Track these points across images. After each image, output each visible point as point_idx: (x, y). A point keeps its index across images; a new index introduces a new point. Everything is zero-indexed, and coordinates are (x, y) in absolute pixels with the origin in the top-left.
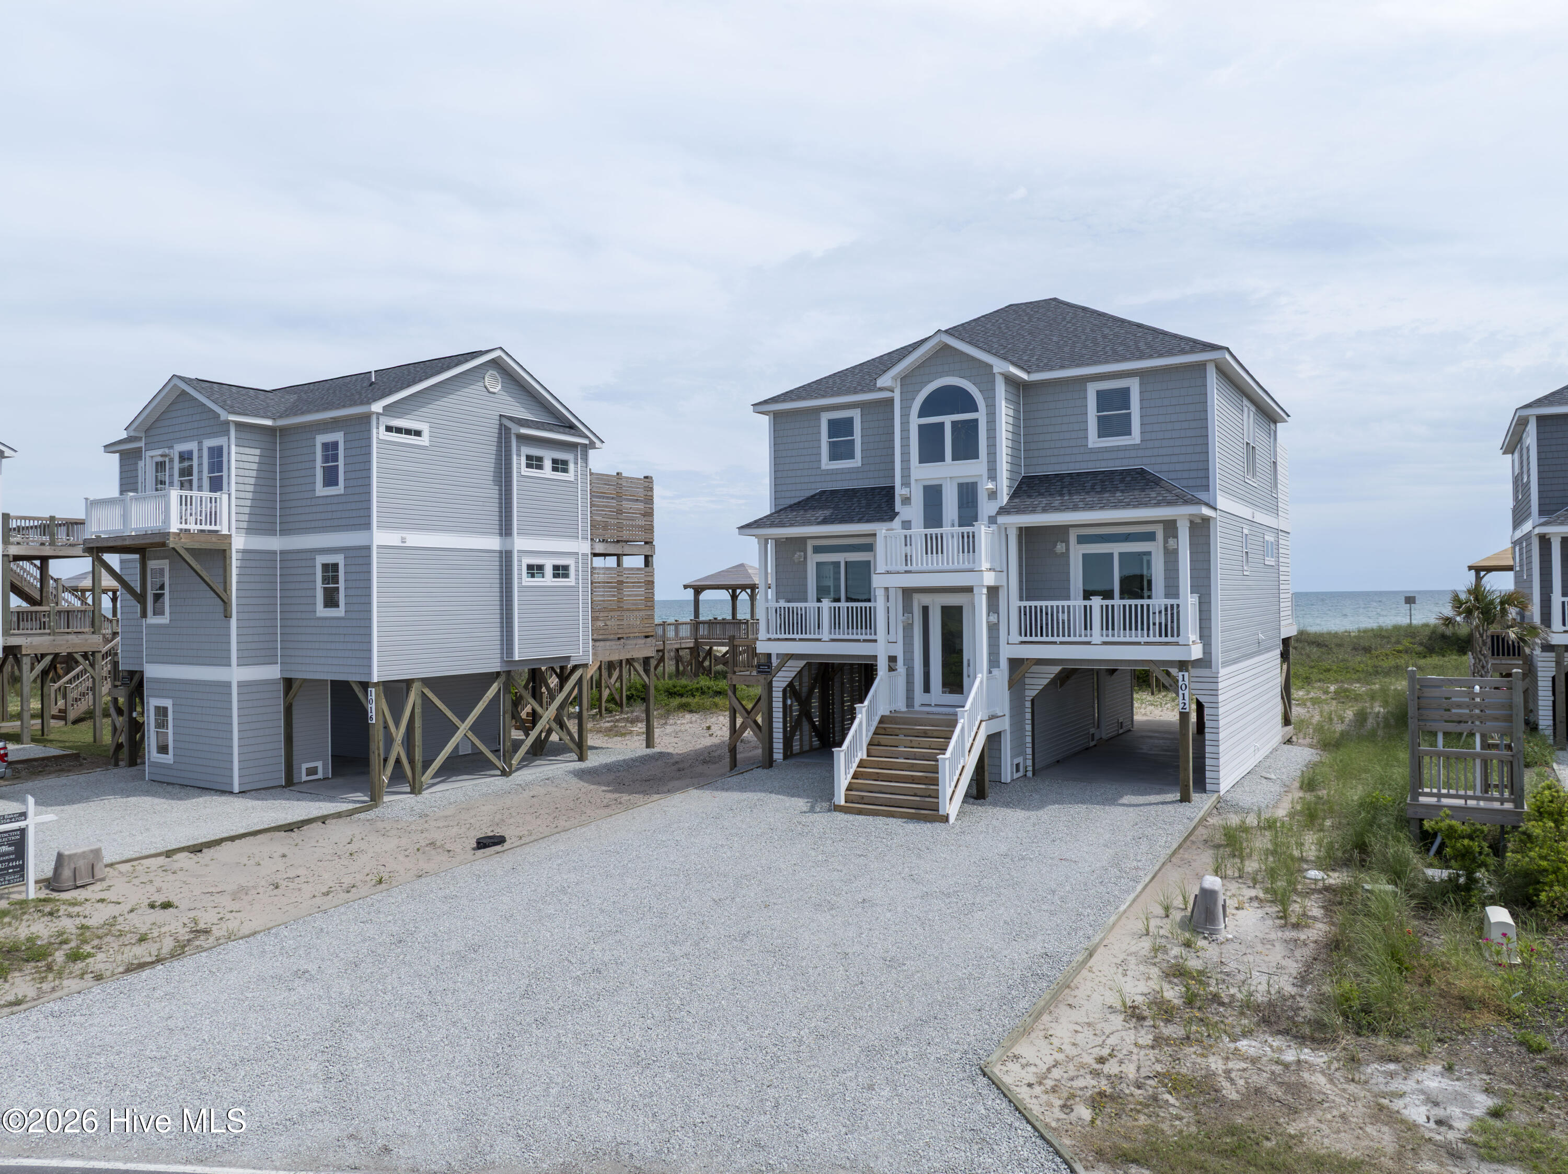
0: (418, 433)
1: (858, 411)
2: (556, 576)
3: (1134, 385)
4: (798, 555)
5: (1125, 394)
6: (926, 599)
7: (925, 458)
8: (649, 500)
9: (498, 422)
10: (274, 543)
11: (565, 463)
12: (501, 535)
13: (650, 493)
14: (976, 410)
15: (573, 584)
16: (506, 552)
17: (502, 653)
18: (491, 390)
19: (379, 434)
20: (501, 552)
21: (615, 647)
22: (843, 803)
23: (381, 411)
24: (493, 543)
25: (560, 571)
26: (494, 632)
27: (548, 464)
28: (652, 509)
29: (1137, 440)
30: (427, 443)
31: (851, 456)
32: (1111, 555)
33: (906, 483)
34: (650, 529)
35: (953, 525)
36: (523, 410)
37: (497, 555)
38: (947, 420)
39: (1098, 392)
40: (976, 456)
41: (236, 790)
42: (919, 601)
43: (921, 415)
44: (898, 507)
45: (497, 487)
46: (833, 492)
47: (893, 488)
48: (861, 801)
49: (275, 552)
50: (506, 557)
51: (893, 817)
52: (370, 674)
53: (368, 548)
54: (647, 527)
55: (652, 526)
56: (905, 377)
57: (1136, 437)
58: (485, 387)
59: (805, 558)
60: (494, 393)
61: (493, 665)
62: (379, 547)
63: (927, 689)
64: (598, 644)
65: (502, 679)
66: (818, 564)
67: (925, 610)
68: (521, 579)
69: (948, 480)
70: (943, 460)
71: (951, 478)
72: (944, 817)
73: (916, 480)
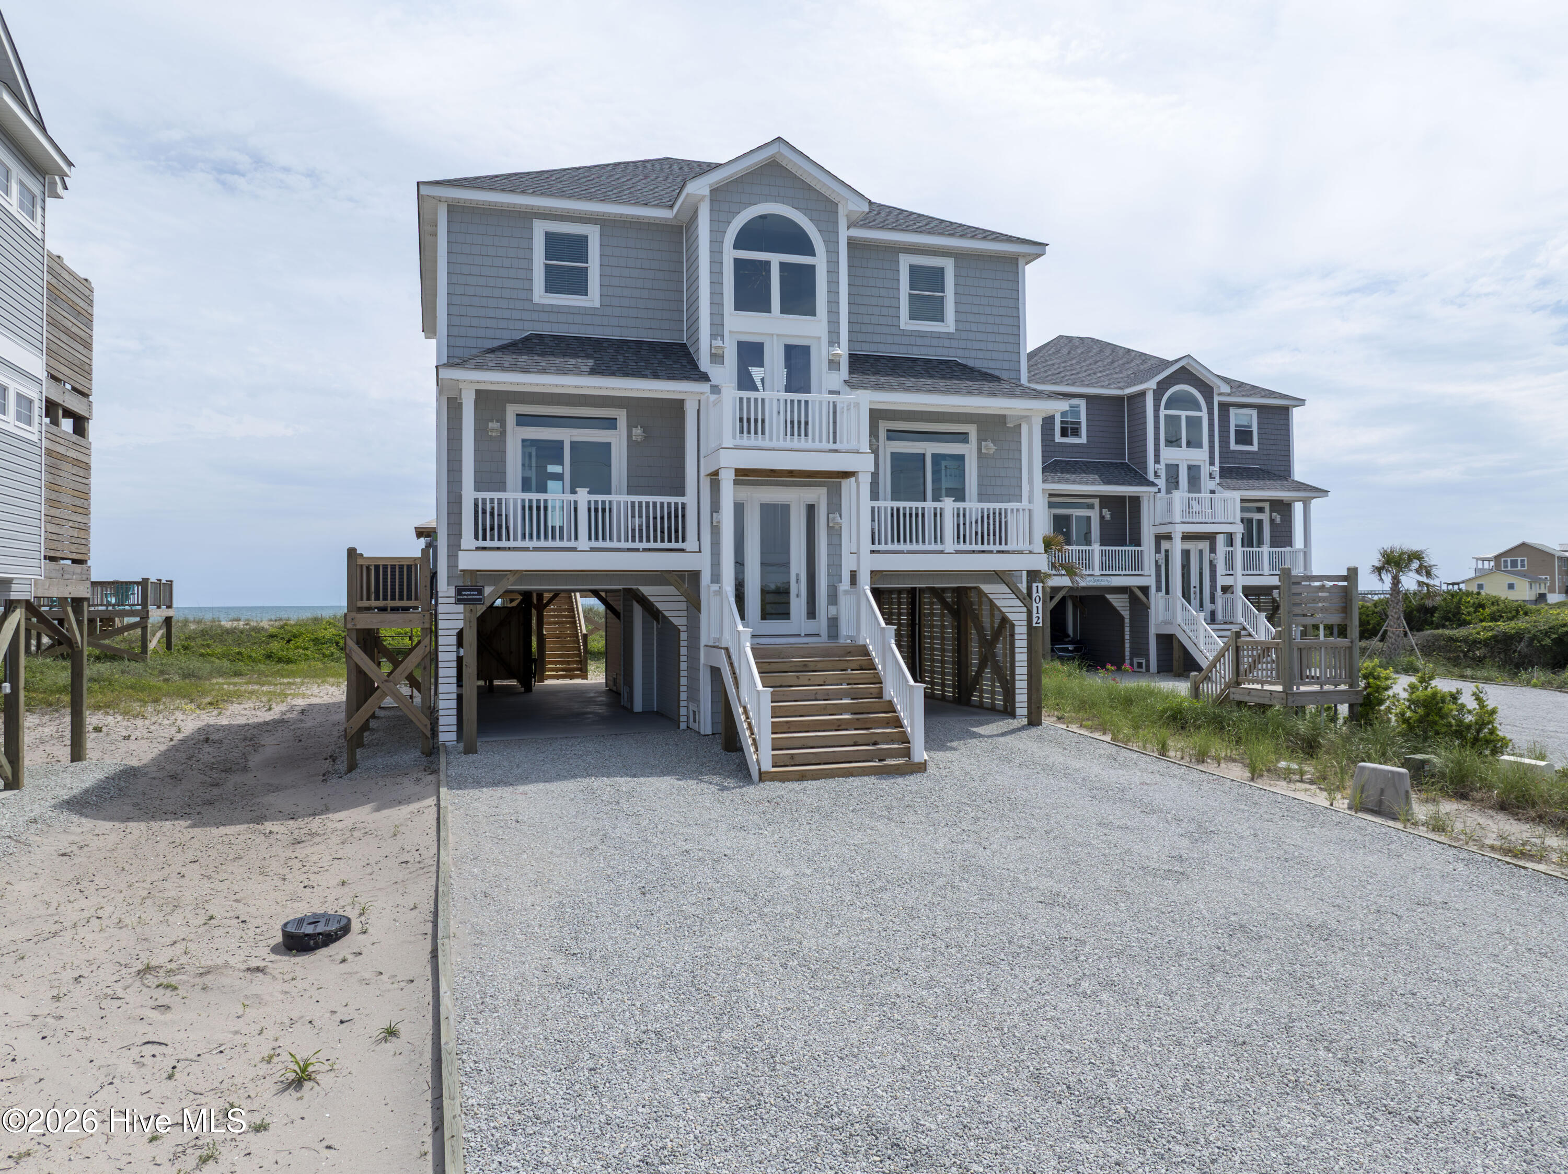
1: (597, 228)
2: (18, 415)
3: (949, 266)
4: (493, 426)
5: (939, 273)
6: (741, 494)
7: (741, 305)
11: (31, 199)
14: (812, 253)
15: (36, 439)
22: (770, 768)
25: (22, 409)
27: (15, 190)
29: (952, 329)
31: (583, 290)
32: (923, 455)
33: (717, 331)
34: (88, 372)
38: (774, 259)
39: (911, 267)
40: (813, 313)
43: (737, 246)
44: (704, 365)
48: (793, 761)
54: (86, 367)
56: (716, 189)
57: (949, 325)
59: (503, 432)
66: (527, 441)
67: (738, 509)
69: (775, 337)
70: (768, 310)
71: (778, 335)
72: (921, 764)
73: (730, 332)
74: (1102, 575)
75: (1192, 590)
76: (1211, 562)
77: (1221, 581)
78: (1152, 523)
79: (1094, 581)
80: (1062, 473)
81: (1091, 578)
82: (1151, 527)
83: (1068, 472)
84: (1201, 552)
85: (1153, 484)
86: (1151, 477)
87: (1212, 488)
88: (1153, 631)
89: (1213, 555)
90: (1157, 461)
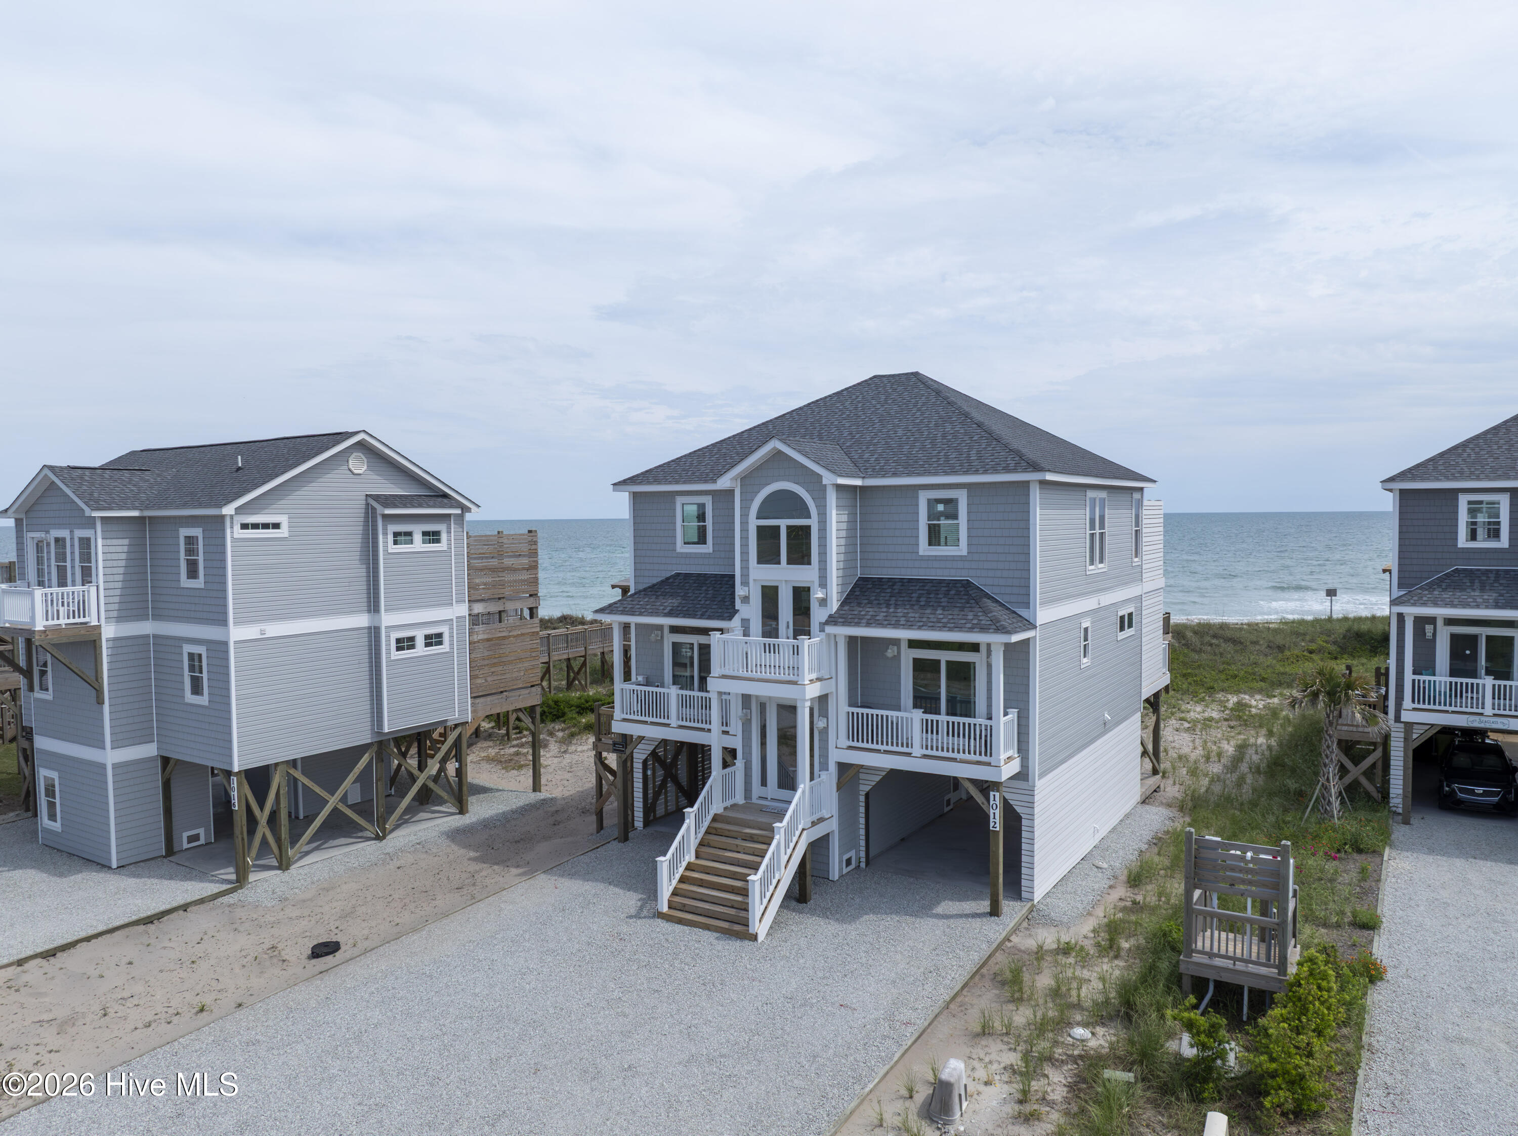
0: (276, 526)
1: (710, 498)
2: (428, 645)
3: (962, 497)
4: (655, 634)
5: (953, 504)
7: (761, 560)
8: (533, 555)
9: (364, 502)
10: (146, 628)
11: (437, 534)
12: (369, 611)
13: (533, 547)
14: (809, 517)
15: (448, 650)
16: (375, 628)
17: (373, 725)
18: (356, 472)
19: (234, 533)
20: (369, 628)
21: (497, 701)
22: (665, 909)
23: (233, 513)
24: (362, 620)
25: (433, 640)
26: (364, 706)
27: (418, 537)
28: (536, 563)
29: (965, 553)
30: (286, 535)
31: (704, 542)
32: (939, 662)
33: (745, 583)
34: (534, 581)
36: (392, 486)
37: (366, 631)
38: (783, 524)
39: (929, 501)
40: (809, 563)
41: (114, 865)
42: (756, 697)
43: (759, 517)
44: (738, 605)
45: (364, 566)
46: (687, 576)
48: (683, 908)
49: (148, 636)
50: (374, 633)
51: (709, 929)
52: (231, 764)
53: (226, 644)
54: (532, 580)
55: (537, 579)
56: (745, 477)
57: (963, 548)
58: (350, 470)
59: (662, 637)
60: (360, 474)
61: (364, 737)
62: (236, 642)
63: (764, 783)
64: (478, 700)
65: (375, 748)
66: (674, 644)
67: (763, 706)
68: (390, 653)
69: (784, 583)
70: (779, 563)
71: (786, 581)
72: (753, 935)
73: (755, 580)
74: (1495, 715)
79: (1481, 722)
81: (1477, 718)
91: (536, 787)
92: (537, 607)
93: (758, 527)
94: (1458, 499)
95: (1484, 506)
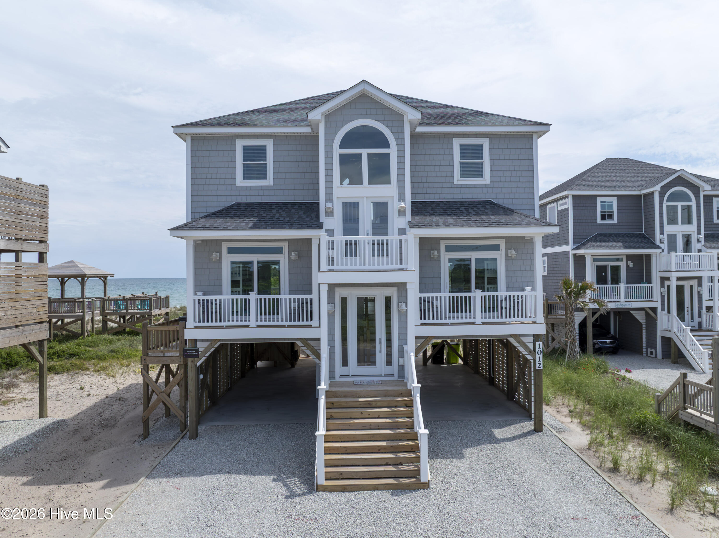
1: (271, 141)
3: (486, 143)
4: (215, 255)
5: (479, 148)
6: (344, 292)
8: (45, 205)
22: (326, 481)
28: (47, 213)
29: (488, 181)
31: (264, 176)
32: (470, 259)
33: (329, 199)
34: (45, 230)
35: (368, 234)
38: (364, 152)
39: (461, 146)
40: (389, 183)
42: (339, 293)
43: (342, 147)
44: (322, 218)
47: (318, 203)
48: (341, 476)
51: (378, 489)
54: (43, 228)
55: (47, 227)
56: (331, 115)
57: (486, 179)
59: (221, 257)
63: (345, 363)
66: (235, 263)
67: (344, 301)
70: (361, 183)
71: (366, 197)
72: (426, 483)
73: (337, 197)
74: (626, 301)
75: (686, 309)
76: (699, 292)
77: (705, 304)
78: (658, 270)
79: (621, 305)
80: (600, 242)
81: (619, 303)
82: (658, 272)
83: (604, 241)
84: (692, 287)
85: (659, 247)
86: (658, 243)
87: (700, 248)
88: (659, 334)
89: (700, 288)
90: (662, 233)
91: (42, 414)
92: (46, 253)
93: (341, 155)
94: (596, 200)
95: (606, 203)
